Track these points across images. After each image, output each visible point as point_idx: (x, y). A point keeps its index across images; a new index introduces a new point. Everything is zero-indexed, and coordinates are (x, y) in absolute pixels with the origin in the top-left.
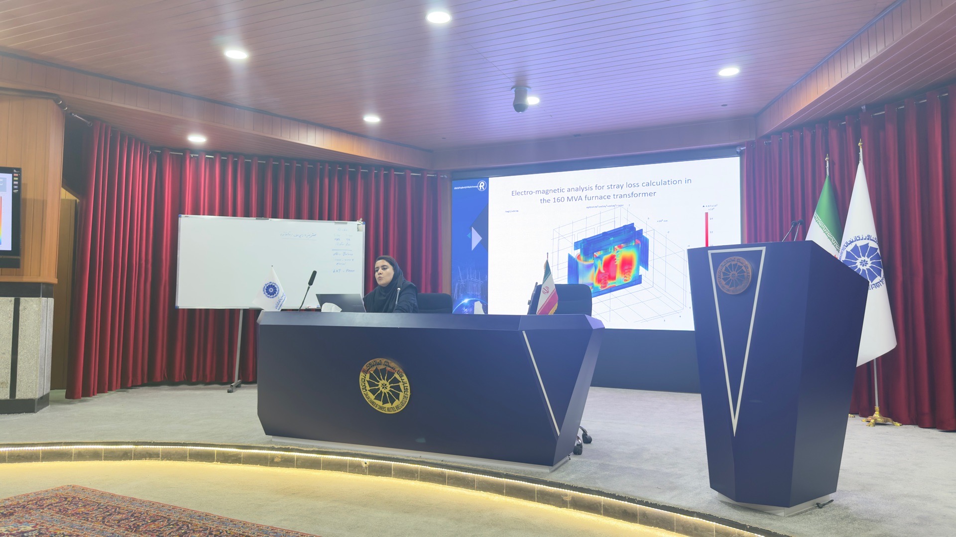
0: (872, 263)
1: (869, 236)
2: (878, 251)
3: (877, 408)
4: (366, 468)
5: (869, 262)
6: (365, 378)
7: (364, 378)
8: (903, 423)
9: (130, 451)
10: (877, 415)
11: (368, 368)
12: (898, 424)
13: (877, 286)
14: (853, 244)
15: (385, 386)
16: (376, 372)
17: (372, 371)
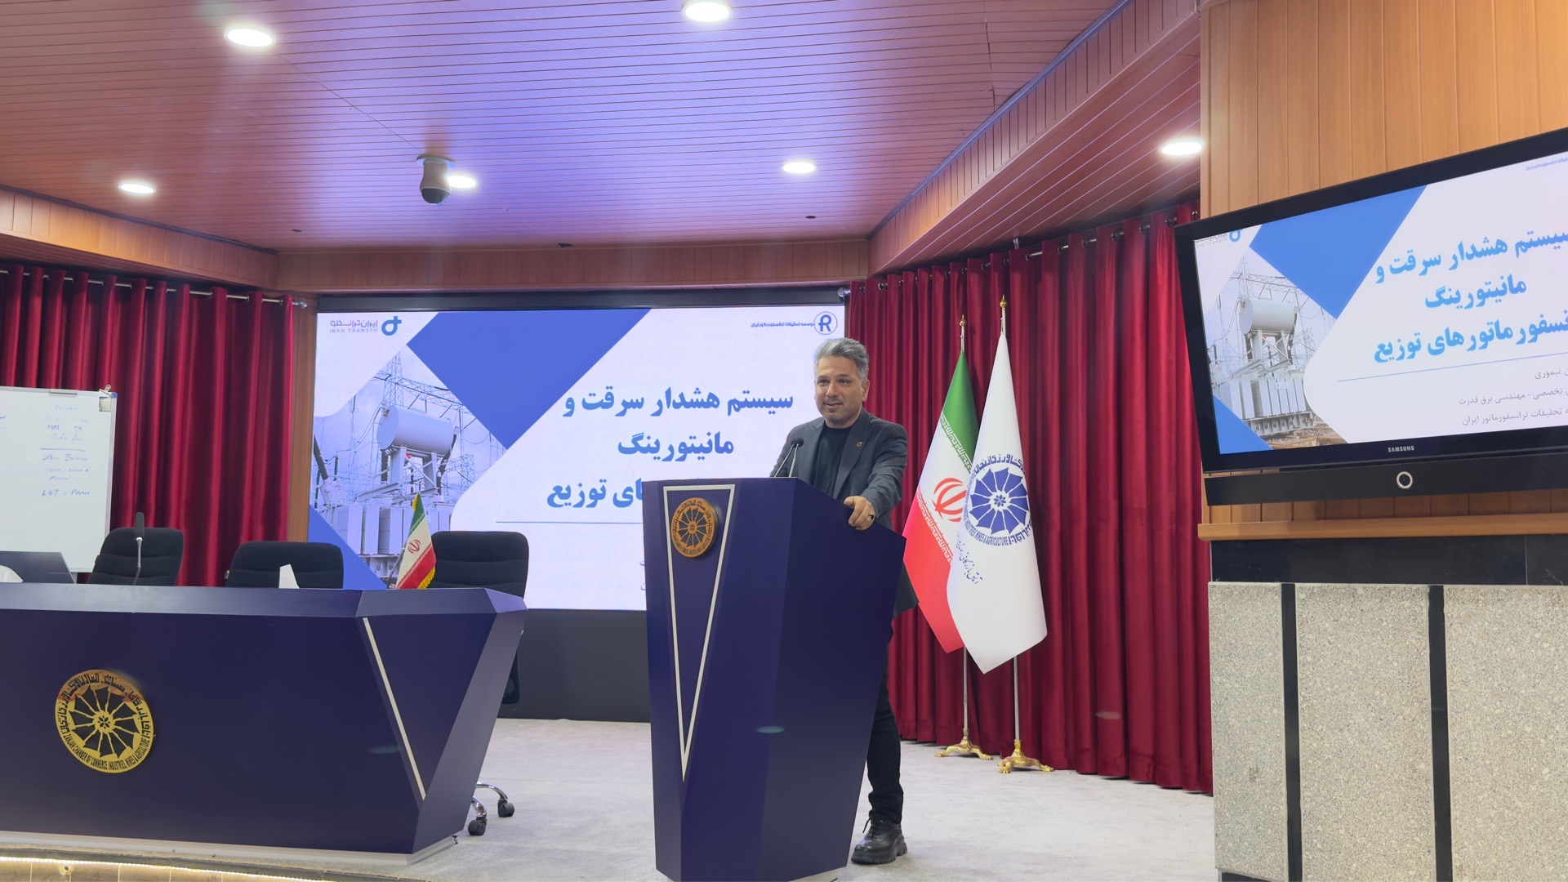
0: (1012, 501)
1: (1009, 456)
2: (1024, 482)
3: (1017, 742)
4: (67, 876)
5: (1009, 500)
6: (66, 707)
7: (64, 707)
10: (1017, 754)
11: (74, 687)
12: (1047, 768)
13: (1017, 538)
14: (986, 470)
15: (104, 722)
16: (89, 696)
17: (80, 693)
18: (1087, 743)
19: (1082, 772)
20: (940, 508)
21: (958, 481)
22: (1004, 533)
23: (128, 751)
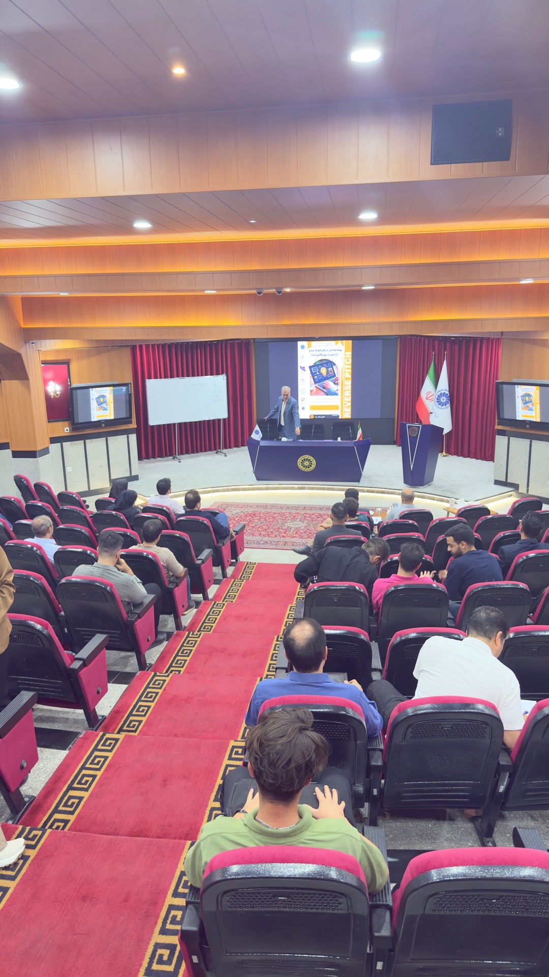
0: (446, 400)
1: (446, 389)
2: (449, 395)
3: (444, 450)
8: (452, 455)
10: (444, 453)
11: (301, 458)
12: (450, 456)
13: (447, 408)
14: (441, 392)
15: (307, 463)
16: (304, 459)
17: (303, 459)
18: (460, 450)
19: (458, 456)
20: (427, 398)
21: (431, 392)
22: (444, 407)
23: (311, 468)
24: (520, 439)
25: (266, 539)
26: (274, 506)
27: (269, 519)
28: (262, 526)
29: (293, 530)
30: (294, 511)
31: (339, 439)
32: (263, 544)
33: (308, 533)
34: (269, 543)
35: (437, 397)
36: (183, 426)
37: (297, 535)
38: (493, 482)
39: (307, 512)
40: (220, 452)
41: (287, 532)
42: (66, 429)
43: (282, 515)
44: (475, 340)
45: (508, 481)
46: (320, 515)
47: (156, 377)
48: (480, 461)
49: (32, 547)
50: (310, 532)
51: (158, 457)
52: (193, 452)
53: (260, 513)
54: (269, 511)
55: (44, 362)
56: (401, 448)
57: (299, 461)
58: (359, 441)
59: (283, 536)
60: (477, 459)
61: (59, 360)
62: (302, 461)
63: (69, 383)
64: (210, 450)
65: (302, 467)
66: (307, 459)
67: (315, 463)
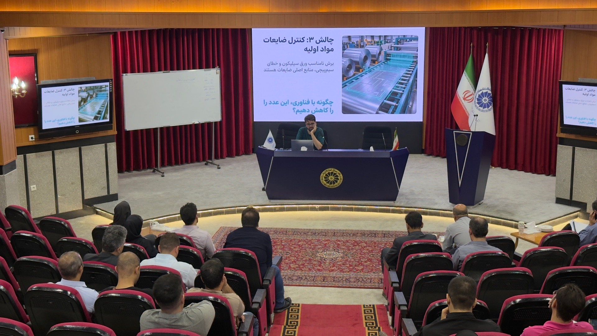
0: (489, 100)
1: (488, 88)
2: (491, 94)
4: (318, 208)
5: (488, 100)
8: (495, 167)
9: (211, 212)
11: (325, 172)
12: (493, 167)
13: (490, 110)
14: (482, 91)
15: (331, 178)
16: (329, 173)
17: (327, 173)
18: (504, 160)
19: (502, 168)
20: (464, 99)
21: (469, 91)
22: (486, 109)
23: (336, 184)
24: (588, 149)
25: (298, 273)
26: (296, 232)
27: (295, 248)
28: (289, 257)
29: (328, 261)
30: (323, 238)
31: (372, 149)
32: (296, 280)
33: (348, 265)
34: (304, 278)
35: (477, 97)
36: (167, 131)
37: (335, 268)
38: (555, 201)
39: (339, 239)
40: (211, 163)
41: (322, 265)
42: (30, 136)
43: (309, 242)
44: (523, 30)
45: (574, 199)
46: (355, 242)
47: (133, 71)
48: (530, 174)
49: (65, 292)
50: (351, 263)
51: (134, 170)
52: (177, 163)
53: (281, 241)
54: (292, 238)
55: (12, 54)
56: (445, 160)
57: (323, 175)
58: (395, 151)
59: (319, 270)
60: (526, 171)
61: (24, 51)
62: (326, 175)
63: (36, 79)
64: (198, 160)
65: (325, 182)
66: (332, 173)
67: (342, 178)
